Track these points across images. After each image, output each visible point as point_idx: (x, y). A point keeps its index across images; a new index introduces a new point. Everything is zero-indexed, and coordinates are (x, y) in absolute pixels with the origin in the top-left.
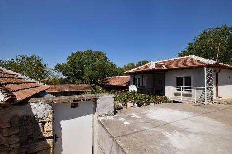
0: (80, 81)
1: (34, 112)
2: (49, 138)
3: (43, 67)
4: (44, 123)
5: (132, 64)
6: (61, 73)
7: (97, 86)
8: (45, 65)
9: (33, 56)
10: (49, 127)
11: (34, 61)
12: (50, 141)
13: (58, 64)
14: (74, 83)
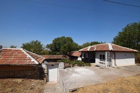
0: (58, 53)
1: (43, 67)
2: (46, 73)
3: (41, 46)
4: (45, 70)
5: (88, 43)
6: (49, 49)
7: (67, 56)
8: (42, 45)
9: (37, 41)
10: (46, 71)
11: (37, 43)
12: (46, 74)
13: (48, 45)
14: (55, 54)
